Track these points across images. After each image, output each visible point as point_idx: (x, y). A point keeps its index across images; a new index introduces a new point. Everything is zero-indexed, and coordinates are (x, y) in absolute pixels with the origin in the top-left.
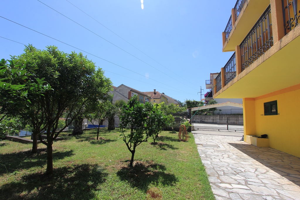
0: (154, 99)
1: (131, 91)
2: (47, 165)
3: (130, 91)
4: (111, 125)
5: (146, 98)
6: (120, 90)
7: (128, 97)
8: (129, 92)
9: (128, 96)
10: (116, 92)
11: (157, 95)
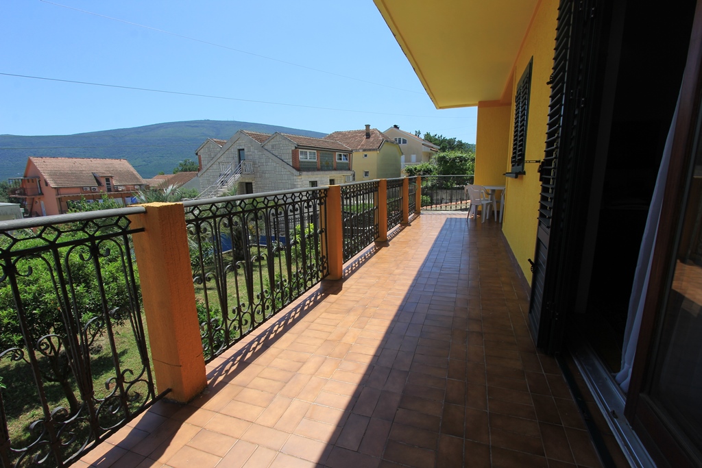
0: (364, 150)
1: (296, 148)
2: (78, 390)
3: (294, 148)
4: (240, 250)
5: (340, 155)
6: (273, 146)
7: (291, 164)
8: (292, 151)
9: (291, 160)
10: (265, 152)
11: (371, 139)
